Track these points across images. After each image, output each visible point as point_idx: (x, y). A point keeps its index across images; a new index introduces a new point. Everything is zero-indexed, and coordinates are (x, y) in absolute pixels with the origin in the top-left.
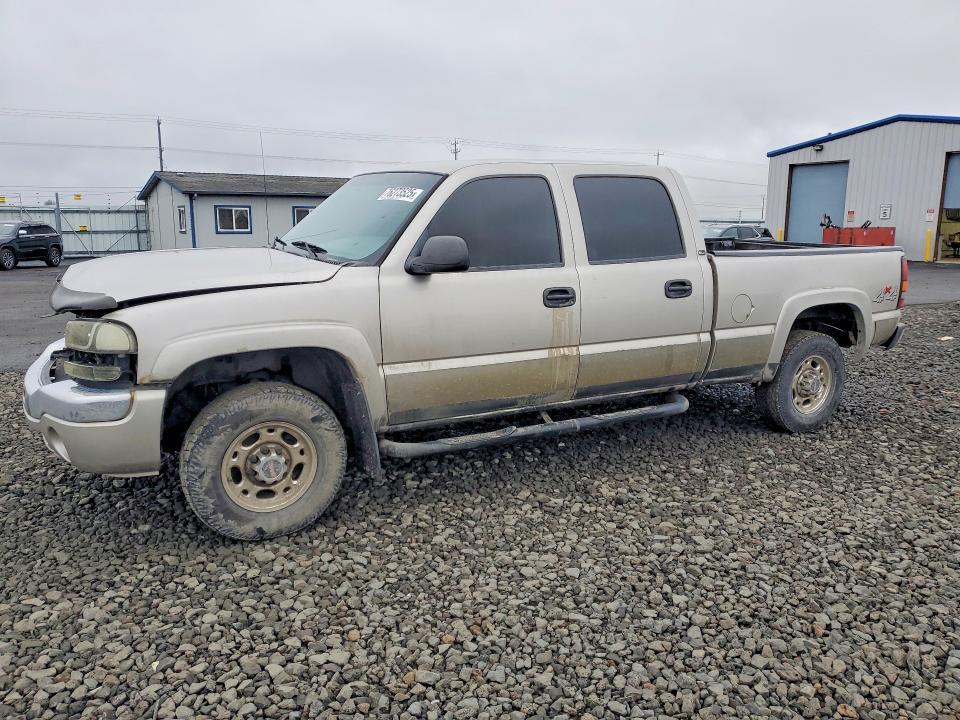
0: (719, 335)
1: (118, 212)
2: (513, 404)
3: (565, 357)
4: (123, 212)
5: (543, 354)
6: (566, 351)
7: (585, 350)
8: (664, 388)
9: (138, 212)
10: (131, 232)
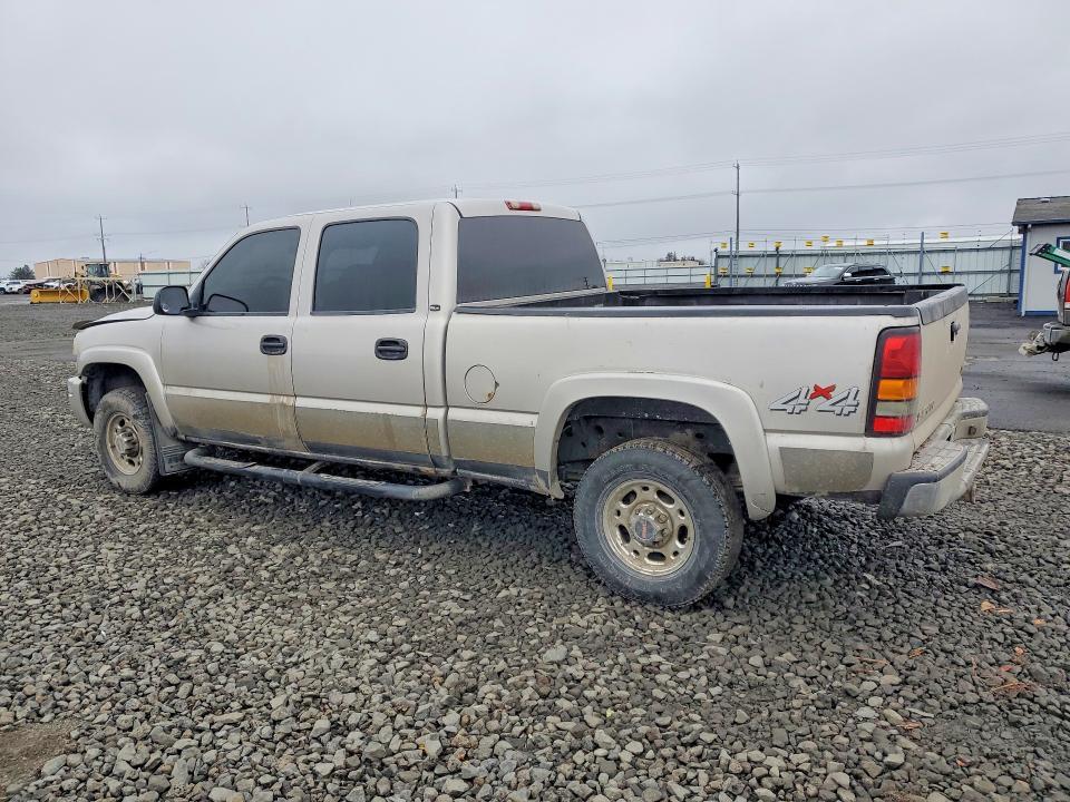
0: (454, 414)
1: (990, 249)
2: (255, 442)
3: (284, 406)
4: (994, 249)
5: (265, 399)
6: (284, 400)
7: (301, 402)
8: (408, 467)
9: (1013, 248)
10: (1001, 272)
